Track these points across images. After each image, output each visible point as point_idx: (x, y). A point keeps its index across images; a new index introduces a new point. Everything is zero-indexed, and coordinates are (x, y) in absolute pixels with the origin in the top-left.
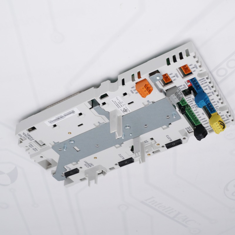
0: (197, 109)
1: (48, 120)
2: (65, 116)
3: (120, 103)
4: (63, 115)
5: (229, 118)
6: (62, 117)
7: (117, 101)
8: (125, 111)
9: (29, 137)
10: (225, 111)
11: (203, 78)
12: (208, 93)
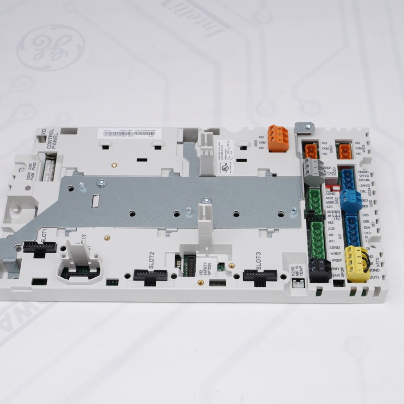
0: (334, 221)
1: (107, 129)
2: (136, 133)
3: (227, 152)
4: (134, 131)
5: (380, 267)
6: (129, 133)
7: (225, 147)
8: (225, 168)
9: (53, 140)
11: (366, 170)
12: (364, 200)
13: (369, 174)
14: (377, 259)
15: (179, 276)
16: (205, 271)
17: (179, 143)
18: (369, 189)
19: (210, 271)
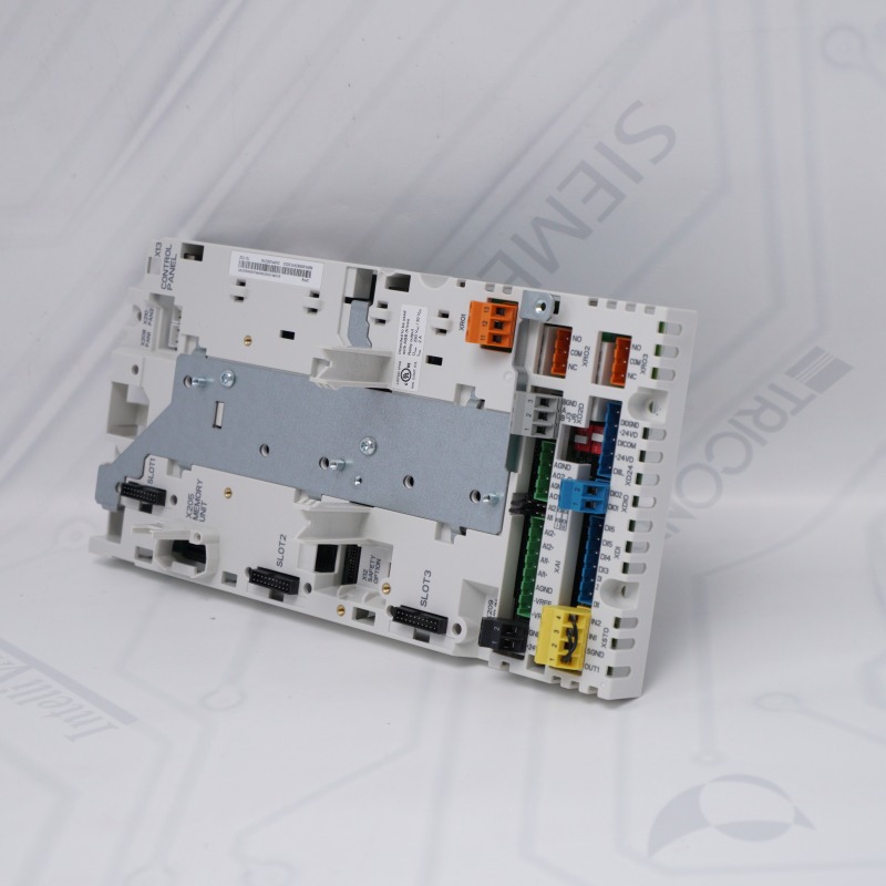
0: (556, 531)
1: (245, 255)
2: (285, 271)
3: (415, 337)
4: (281, 265)
5: (608, 650)
6: (274, 269)
7: (413, 325)
8: (406, 375)
9: (170, 270)
10: (612, 608)
11: (634, 420)
12: (614, 493)
13: (640, 432)
14: (606, 630)
15: (315, 589)
16: (371, 575)
17: (348, 300)
18: (630, 467)
19: (379, 576)
